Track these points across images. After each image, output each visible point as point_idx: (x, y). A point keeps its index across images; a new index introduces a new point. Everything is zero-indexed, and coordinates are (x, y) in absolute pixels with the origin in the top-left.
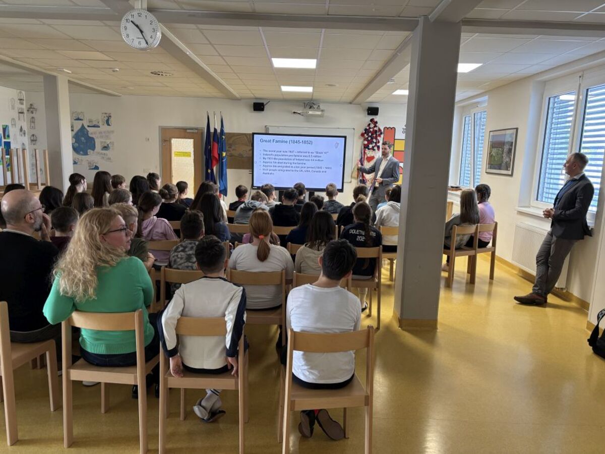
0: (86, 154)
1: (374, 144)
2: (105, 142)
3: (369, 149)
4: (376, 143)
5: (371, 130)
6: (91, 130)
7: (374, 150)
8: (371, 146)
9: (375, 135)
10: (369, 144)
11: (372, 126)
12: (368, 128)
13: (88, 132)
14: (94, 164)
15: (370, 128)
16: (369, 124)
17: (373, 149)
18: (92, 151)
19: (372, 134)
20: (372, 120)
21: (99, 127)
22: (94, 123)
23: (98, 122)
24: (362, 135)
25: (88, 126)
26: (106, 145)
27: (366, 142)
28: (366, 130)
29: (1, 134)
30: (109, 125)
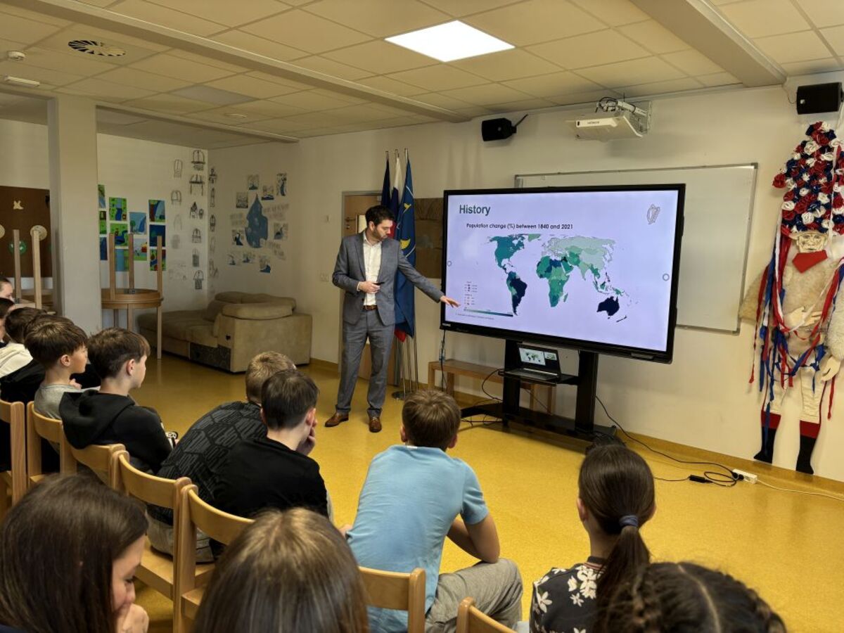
0: (258, 246)
1: (820, 213)
2: (278, 225)
3: (803, 228)
4: (828, 207)
5: (811, 162)
6: (265, 204)
7: (824, 231)
8: (808, 218)
9: (823, 181)
10: (803, 210)
11: (812, 148)
12: (797, 157)
13: (261, 207)
14: (266, 263)
15: (805, 157)
16: (804, 144)
17: (817, 226)
18: (264, 240)
19: (814, 177)
20: (812, 131)
21: (272, 199)
22: (269, 193)
23: (273, 191)
24: (779, 182)
25: (263, 199)
26: (279, 230)
27: (791, 206)
28: (791, 163)
29: (145, 214)
30: (283, 195)
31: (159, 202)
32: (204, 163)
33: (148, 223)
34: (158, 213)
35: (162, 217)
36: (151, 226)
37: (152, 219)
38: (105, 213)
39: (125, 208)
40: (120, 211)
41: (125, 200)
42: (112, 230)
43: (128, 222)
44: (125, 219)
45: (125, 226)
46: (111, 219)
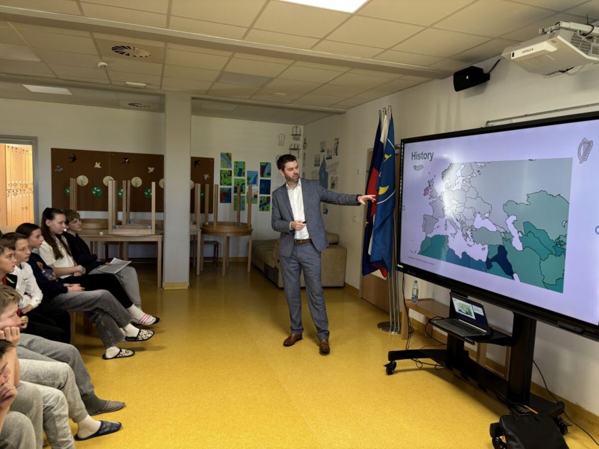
2: (333, 178)
6: (327, 162)
13: (326, 165)
21: (331, 158)
22: (330, 154)
23: (332, 152)
25: (327, 159)
26: (333, 182)
29: (257, 172)
30: (337, 155)
31: (267, 163)
32: (300, 135)
33: (259, 178)
34: (266, 171)
35: (269, 174)
36: (261, 180)
37: (262, 175)
38: (231, 171)
39: (244, 168)
40: (241, 170)
41: (244, 163)
42: (235, 183)
43: (246, 178)
44: (244, 175)
45: (243, 180)
46: (234, 176)
